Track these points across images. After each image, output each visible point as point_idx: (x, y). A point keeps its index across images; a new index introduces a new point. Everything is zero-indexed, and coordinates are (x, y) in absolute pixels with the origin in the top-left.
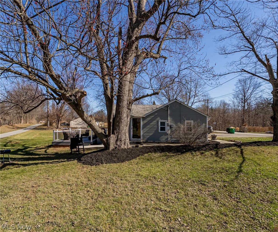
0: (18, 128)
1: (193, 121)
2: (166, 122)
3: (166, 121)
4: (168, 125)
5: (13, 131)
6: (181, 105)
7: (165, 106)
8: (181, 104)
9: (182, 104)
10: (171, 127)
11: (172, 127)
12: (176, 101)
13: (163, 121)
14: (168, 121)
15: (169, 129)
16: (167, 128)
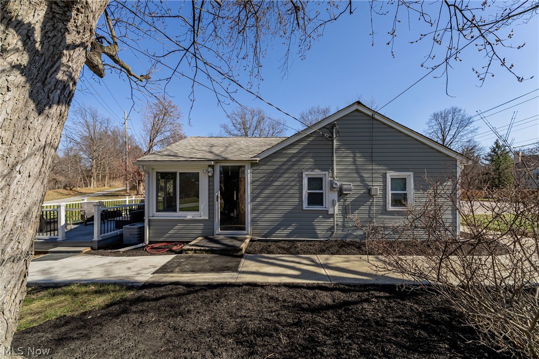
0: (81, 194)
1: (411, 174)
2: (327, 179)
3: (327, 173)
4: (332, 188)
5: (64, 198)
6: (375, 122)
7: (324, 127)
8: (373, 118)
9: (377, 120)
10: (341, 193)
11: (347, 194)
12: (357, 110)
13: (317, 173)
14: (333, 173)
15: (336, 199)
16: (330, 196)
